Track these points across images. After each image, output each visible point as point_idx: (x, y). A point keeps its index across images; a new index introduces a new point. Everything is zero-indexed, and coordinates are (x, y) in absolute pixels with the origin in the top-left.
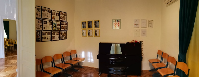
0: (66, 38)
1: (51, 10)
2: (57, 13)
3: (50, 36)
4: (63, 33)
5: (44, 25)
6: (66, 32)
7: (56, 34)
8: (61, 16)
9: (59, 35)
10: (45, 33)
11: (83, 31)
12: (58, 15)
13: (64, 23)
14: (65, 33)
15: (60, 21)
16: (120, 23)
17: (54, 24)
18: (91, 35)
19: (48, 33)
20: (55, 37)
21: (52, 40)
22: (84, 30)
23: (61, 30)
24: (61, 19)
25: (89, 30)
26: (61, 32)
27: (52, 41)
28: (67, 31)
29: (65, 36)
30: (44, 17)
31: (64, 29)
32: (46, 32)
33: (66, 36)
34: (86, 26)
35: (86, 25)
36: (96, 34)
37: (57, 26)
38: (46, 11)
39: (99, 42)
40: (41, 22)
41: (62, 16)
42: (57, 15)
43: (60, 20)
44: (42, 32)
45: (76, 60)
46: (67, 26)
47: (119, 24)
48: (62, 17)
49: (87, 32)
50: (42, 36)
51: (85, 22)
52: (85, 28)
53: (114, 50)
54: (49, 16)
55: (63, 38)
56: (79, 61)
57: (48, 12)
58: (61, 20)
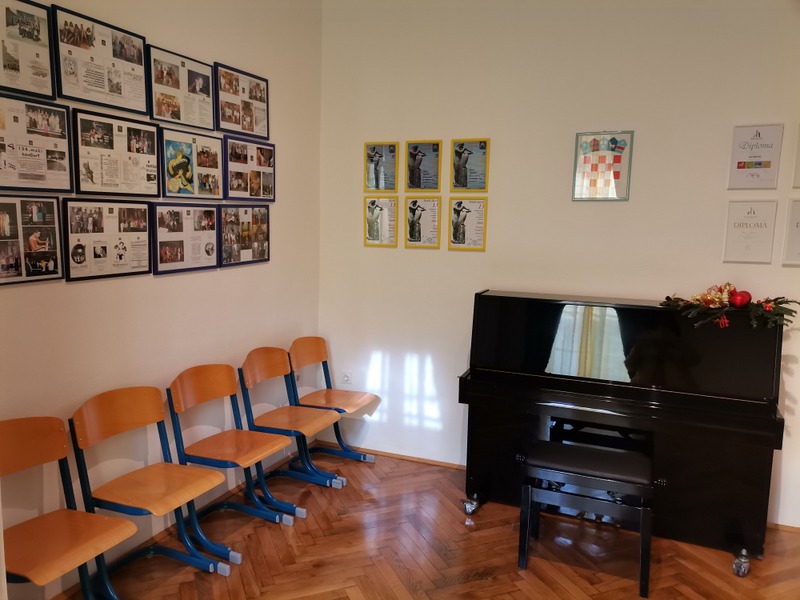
0: (262, 257)
1: (147, 48)
2: (192, 76)
3: (144, 236)
4: (246, 216)
5: (89, 155)
6: (263, 210)
7: (188, 222)
8: (225, 97)
9: (214, 233)
10: (100, 213)
11: (371, 210)
12: (205, 90)
13: (252, 150)
14: (254, 216)
15: (220, 135)
16: (625, 155)
17: (169, 152)
18: (430, 240)
19: (126, 216)
20: (181, 244)
21: (162, 267)
22: (380, 202)
23: (226, 196)
24: (229, 119)
25: (415, 203)
26: (231, 211)
27: (157, 273)
28: (272, 206)
29: (257, 240)
30: (87, 90)
31: (246, 195)
32: (105, 206)
33: (268, 239)
34: (394, 177)
35: (394, 165)
36: (458, 234)
37: (197, 170)
38: (97, 43)
39: (479, 291)
40: (58, 130)
41: (237, 100)
42: (193, 90)
43: (217, 127)
44: (70, 204)
45: (322, 402)
46: (270, 170)
47: (622, 167)
48: (231, 105)
49: (404, 216)
50: (74, 239)
51: (392, 149)
52: (391, 186)
53: (576, 347)
54: (125, 89)
55: (246, 255)
56: (340, 411)
57: (119, 52)
58: (224, 125)
